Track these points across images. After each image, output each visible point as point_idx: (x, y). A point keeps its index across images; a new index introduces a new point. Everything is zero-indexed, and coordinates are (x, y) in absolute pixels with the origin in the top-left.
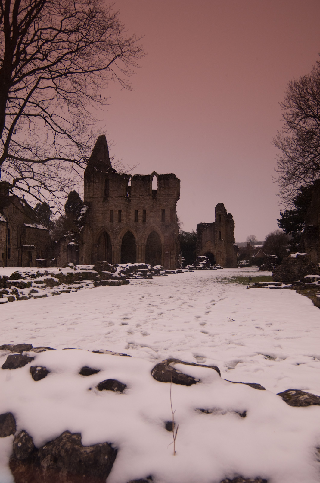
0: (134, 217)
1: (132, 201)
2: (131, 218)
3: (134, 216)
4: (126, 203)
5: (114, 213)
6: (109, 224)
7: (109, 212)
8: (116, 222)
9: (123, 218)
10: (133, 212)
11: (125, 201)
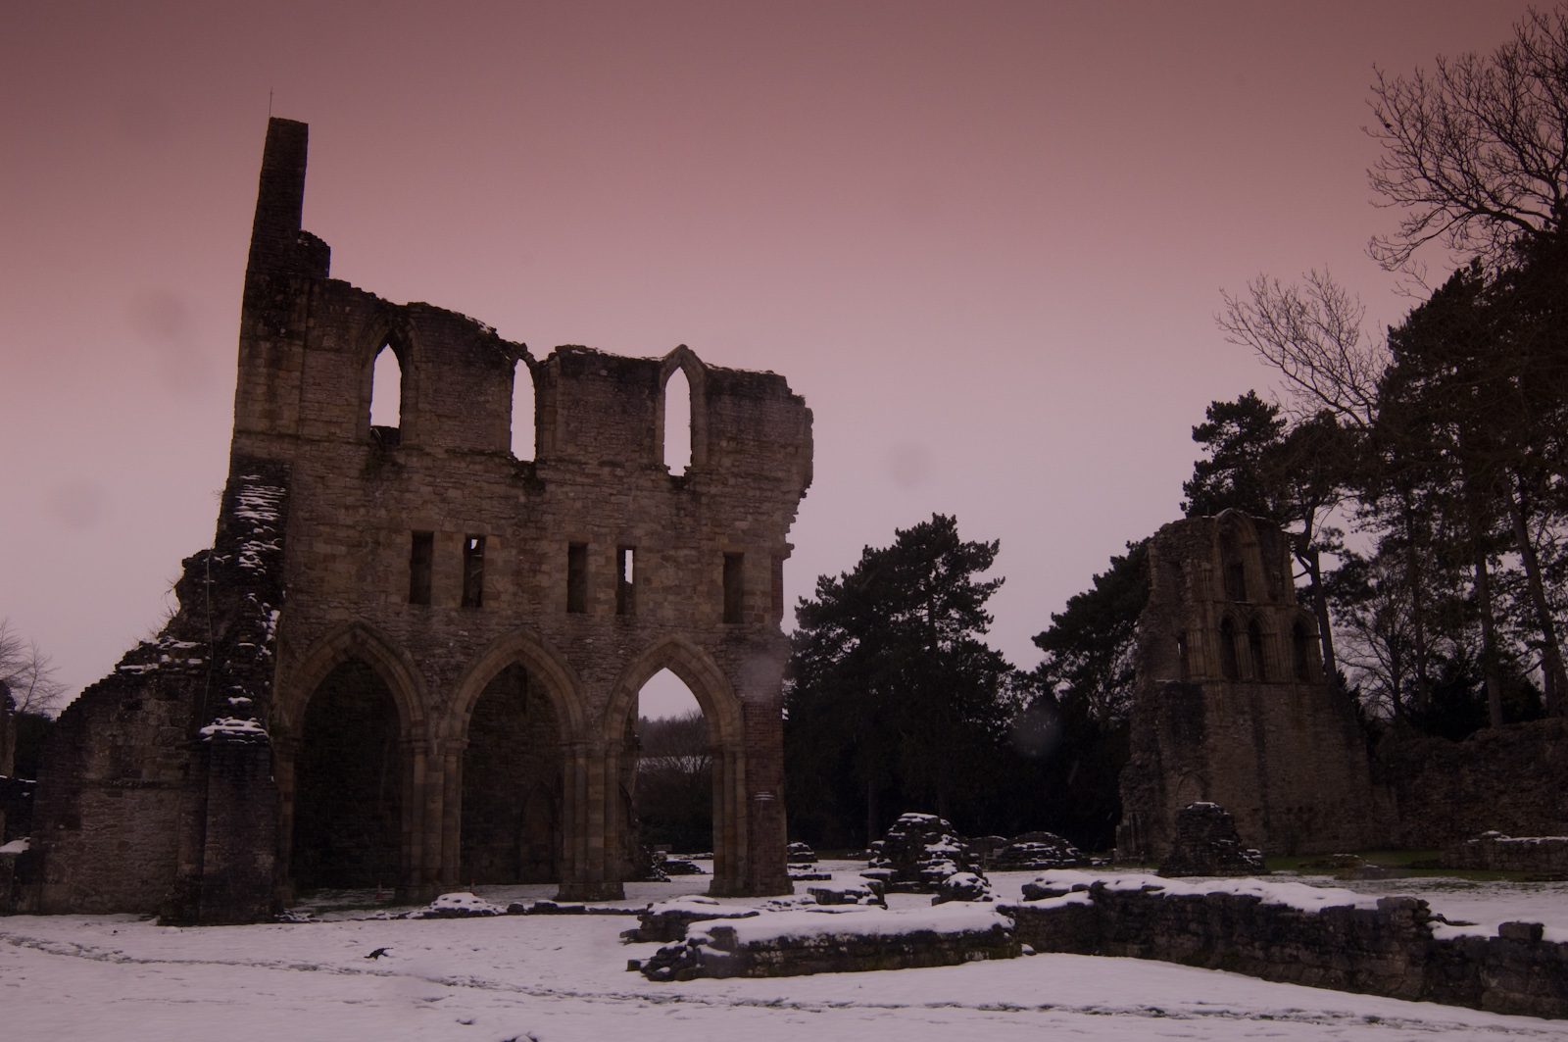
0: (565, 584)
1: (551, 488)
2: (543, 585)
3: (566, 575)
4: (518, 498)
5: (438, 546)
6: (398, 614)
7: (404, 541)
8: (446, 601)
9: (498, 583)
10: (557, 557)
11: (513, 486)
